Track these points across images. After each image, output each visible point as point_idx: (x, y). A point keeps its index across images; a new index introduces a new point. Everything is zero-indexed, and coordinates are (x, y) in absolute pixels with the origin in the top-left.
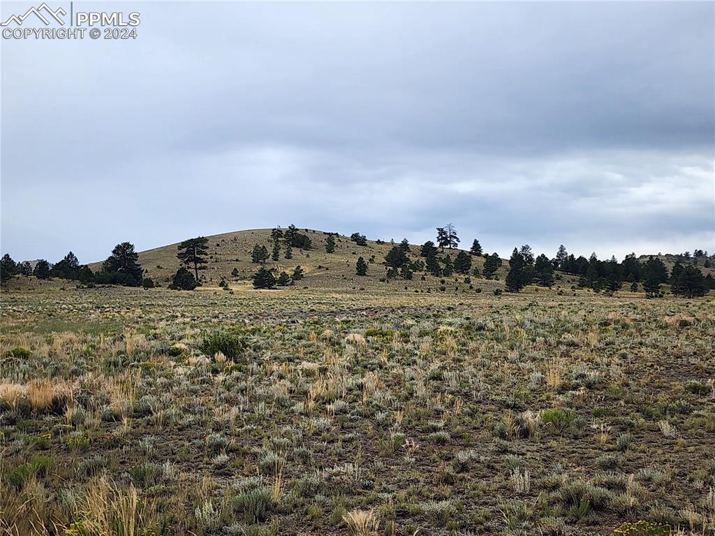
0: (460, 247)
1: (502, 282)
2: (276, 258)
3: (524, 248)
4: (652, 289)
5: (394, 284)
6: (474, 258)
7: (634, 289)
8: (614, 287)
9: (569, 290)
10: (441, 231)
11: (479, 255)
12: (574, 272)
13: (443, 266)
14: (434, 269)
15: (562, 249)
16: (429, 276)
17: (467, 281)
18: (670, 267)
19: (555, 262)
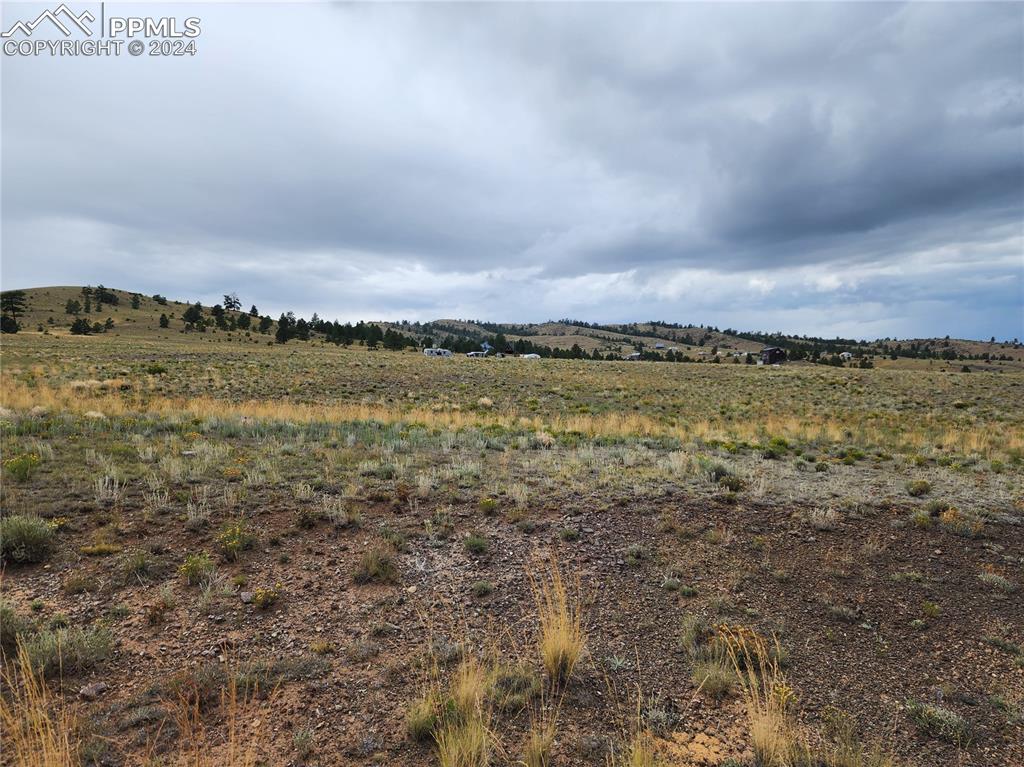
0: (241, 310)
1: (273, 336)
2: (87, 310)
3: (289, 314)
4: (372, 344)
5: (191, 335)
6: (252, 318)
7: (362, 344)
8: (349, 343)
9: (319, 343)
10: (227, 298)
11: (256, 316)
12: (323, 332)
13: (229, 323)
14: (222, 324)
15: (315, 315)
16: (218, 330)
17: (247, 335)
18: (384, 330)
19: (311, 324)
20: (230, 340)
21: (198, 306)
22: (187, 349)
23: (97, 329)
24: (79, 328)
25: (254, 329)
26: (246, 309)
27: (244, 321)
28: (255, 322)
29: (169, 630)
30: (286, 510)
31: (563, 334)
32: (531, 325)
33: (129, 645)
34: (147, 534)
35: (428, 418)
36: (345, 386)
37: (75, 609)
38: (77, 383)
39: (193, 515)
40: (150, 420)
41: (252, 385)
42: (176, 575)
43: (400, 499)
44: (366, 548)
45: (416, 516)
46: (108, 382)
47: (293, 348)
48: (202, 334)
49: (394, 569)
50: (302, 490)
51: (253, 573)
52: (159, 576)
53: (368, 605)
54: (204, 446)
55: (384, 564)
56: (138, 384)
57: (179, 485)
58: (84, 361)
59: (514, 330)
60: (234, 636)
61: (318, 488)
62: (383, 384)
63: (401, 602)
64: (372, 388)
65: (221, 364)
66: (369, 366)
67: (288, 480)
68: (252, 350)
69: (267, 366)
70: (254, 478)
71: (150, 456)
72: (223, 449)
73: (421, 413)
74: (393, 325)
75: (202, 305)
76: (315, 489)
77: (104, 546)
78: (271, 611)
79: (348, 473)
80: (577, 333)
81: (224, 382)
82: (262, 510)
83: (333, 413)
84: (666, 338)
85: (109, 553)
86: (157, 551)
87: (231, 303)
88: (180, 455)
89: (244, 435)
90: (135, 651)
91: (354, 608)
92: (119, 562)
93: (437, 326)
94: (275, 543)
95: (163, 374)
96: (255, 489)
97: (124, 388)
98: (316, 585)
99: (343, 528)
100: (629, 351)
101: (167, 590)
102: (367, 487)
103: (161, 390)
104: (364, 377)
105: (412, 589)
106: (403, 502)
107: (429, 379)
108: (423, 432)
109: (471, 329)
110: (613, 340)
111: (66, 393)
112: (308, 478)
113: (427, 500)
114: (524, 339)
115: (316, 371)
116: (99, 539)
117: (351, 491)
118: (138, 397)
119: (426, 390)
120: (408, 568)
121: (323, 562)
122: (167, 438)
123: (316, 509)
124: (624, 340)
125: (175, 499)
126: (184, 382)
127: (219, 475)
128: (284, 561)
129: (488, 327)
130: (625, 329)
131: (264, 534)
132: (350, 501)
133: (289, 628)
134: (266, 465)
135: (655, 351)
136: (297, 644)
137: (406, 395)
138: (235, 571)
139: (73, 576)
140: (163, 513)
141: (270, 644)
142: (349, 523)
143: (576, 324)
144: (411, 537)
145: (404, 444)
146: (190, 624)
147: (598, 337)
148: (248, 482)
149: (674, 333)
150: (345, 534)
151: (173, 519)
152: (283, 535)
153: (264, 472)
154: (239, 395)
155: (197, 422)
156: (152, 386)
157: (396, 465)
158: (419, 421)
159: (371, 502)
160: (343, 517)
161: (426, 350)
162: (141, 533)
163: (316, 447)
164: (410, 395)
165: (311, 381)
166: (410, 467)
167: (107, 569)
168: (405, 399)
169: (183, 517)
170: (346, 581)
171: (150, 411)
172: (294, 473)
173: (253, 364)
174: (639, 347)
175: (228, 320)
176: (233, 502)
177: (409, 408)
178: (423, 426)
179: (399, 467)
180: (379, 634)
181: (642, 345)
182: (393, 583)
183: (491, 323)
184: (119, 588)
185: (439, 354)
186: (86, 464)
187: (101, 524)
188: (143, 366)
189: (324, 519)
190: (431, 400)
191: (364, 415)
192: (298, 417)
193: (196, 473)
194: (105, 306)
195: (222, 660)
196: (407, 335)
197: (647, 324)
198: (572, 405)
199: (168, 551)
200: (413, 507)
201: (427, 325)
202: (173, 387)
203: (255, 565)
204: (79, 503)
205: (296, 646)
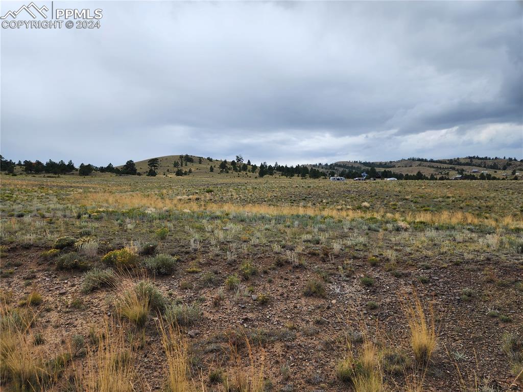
0: (244, 162)
1: (258, 174)
2: (182, 165)
3: (264, 163)
4: (304, 176)
5: (223, 175)
6: (248, 166)
7: (298, 176)
8: (292, 176)
9: (278, 177)
10: (237, 157)
11: (250, 165)
12: (280, 171)
14: (235, 169)
15: (276, 163)
16: (234, 172)
17: (246, 174)
18: (310, 169)
19: (274, 168)
20: (239, 176)
21: (225, 161)
22: (220, 181)
23: (186, 174)
24: (179, 173)
25: (249, 171)
26: (245, 162)
27: (245, 167)
28: (249, 167)
29: (222, 309)
30: (270, 257)
31: (411, 166)
32: (391, 162)
33: (207, 314)
34: (211, 264)
35: (334, 213)
36: (291, 197)
37: (185, 296)
38: (179, 197)
39: (230, 257)
40: (208, 213)
41: (249, 197)
42: (224, 284)
43: (324, 255)
44: (308, 279)
45: (333, 264)
46: (191, 197)
47: (266, 179)
48: (227, 174)
49: (324, 290)
50: (277, 248)
51: (256, 286)
52: (217, 284)
53: (311, 308)
54: (232, 225)
55: (319, 287)
56: (202, 197)
57: (223, 243)
58: (181, 187)
59: (381, 165)
60: (250, 315)
61: (284, 247)
62: (310, 196)
63: (329, 308)
64: (304, 198)
65: (236, 188)
66: (303, 187)
67: (269, 242)
68: (248, 181)
69: (256, 188)
70: (254, 241)
71: (210, 230)
72: (239, 227)
73: (330, 211)
74: (314, 166)
75: (227, 160)
76: (282, 247)
77: (195, 269)
78: (266, 305)
79: (297, 240)
80: (420, 165)
81: (237, 196)
82: (259, 256)
83: (286, 210)
84: (479, 166)
85: (197, 272)
86: (216, 273)
87: (239, 159)
88: (222, 229)
89: (247, 220)
90: (209, 318)
91: (305, 308)
92: (201, 276)
93: (336, 165)
94: (265, 272)
95: (213, 193)
96: (255, 246)
97: (197, 199)
98: (285, 295)
99: (297, 267)
100: (454, 174)
101: (221, 291)
102: (307, 248)
103: (211, 200)
104: (300, 192)
105: (334, 301)
106: (326, 256)
107: (334, 193)
108: (332, 220)
109: (356, 166)
110: (443, 168)
111: (175, 201)
112: (278, 242)
113: (339, 256)
114: (387, 170)
115: (277, 190)
116: (192, 266)
117: (300, 249)
118: (203, 203)
119: (332, 199)
120: (331, 290)
121: (288, 283)
122: (216, 222)
123: (284, 257)
124: (451, 168)
125: (222, 249)
126: (221, 196)
127: (239, 239)
128: (270, 282)
129: (365, 164)
130: (451, 162)
131: (261, 268)
132: (299, 254)
133: (275, 315)
134: (258, 234)
135: (472, 174)
136: (279, 323)
137: (322, 202)
138: (249, 285)
139: (183, 281)
140: (217, 255)
141: (266, 321)
142: (300, 265)
143: (419, 160)
144: (331, 274)
145: (323, 226)
146: (231, 308)
147: (433, 167)
148: (252, 242)
149: (485, 163)
150: (298, 270)
151: (221, 258)
152: (269, 269)
153: (258, 238)
154: (245, 202)
155: (227, 215)
156: (208, 198)
157: (321, 237)
158: (330, 215)
159: (310, 255)
160: (297, 262)
161: (331, 178)
162: (208, 264)
163: (281, 227)
164: (324, 201)
165: (275, 195)
166: (328, 238)
167: (196, 279)
168: (321, 204)
169: (225, 258)
170: (300, 294)
171: (208, 209)
172: (272, 239)
173: (249, 187)
174: (461, 172)
175: (238, 167)
176: (246, 252)
177: (324, 208)
178: (332, 217)
179: (323, 237)
180: (318, 323)
181: (463, 170)
182: (324, 297)
183: (367, 162)
184: (201, 288)
185: (338, 179)
186: (185, 232)
187: (193, 259)
188: (204, 189)
189: (288, 262)
190: (335, 204)
191: (301, 211)
192: (270, 212)
193: (229, 238)
194: (188, 163)
195: (246, 326)
196: (321, 170)
197: (466, 158)
198: (418, 206)
199: (220, 273)
200: (332, 259)
201: (331, 165)
202: (216, 199)
203: (257, 282)
204: (183, 250)
205: (278, 324)
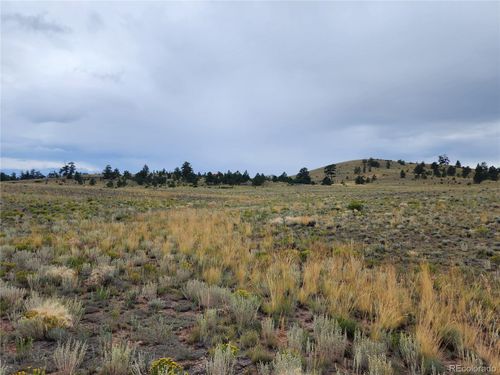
0: (450, 164)
1: (471, 179)
2: (364, 172)
3: (483, 164)
10: (440, 157)
11: (460, 167)
14: (437, 174)
16: (435, 177)
17: (454, 179)
21: (423, 164)
23: (368, 181)
24: (359, 181)
25: (458, 175)
26: (453, 163)
27: (452, 171)
47: (486, 186)
75: (426, 163)
87: (442, 160)
175: (442, 171)
194: (373, 169)
